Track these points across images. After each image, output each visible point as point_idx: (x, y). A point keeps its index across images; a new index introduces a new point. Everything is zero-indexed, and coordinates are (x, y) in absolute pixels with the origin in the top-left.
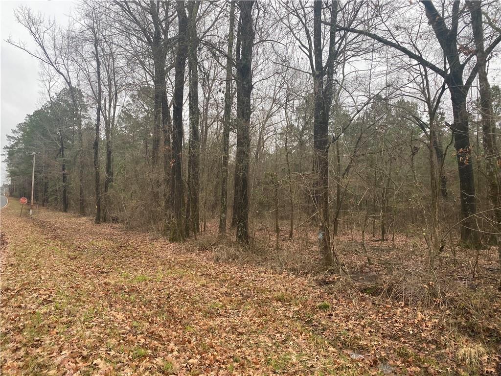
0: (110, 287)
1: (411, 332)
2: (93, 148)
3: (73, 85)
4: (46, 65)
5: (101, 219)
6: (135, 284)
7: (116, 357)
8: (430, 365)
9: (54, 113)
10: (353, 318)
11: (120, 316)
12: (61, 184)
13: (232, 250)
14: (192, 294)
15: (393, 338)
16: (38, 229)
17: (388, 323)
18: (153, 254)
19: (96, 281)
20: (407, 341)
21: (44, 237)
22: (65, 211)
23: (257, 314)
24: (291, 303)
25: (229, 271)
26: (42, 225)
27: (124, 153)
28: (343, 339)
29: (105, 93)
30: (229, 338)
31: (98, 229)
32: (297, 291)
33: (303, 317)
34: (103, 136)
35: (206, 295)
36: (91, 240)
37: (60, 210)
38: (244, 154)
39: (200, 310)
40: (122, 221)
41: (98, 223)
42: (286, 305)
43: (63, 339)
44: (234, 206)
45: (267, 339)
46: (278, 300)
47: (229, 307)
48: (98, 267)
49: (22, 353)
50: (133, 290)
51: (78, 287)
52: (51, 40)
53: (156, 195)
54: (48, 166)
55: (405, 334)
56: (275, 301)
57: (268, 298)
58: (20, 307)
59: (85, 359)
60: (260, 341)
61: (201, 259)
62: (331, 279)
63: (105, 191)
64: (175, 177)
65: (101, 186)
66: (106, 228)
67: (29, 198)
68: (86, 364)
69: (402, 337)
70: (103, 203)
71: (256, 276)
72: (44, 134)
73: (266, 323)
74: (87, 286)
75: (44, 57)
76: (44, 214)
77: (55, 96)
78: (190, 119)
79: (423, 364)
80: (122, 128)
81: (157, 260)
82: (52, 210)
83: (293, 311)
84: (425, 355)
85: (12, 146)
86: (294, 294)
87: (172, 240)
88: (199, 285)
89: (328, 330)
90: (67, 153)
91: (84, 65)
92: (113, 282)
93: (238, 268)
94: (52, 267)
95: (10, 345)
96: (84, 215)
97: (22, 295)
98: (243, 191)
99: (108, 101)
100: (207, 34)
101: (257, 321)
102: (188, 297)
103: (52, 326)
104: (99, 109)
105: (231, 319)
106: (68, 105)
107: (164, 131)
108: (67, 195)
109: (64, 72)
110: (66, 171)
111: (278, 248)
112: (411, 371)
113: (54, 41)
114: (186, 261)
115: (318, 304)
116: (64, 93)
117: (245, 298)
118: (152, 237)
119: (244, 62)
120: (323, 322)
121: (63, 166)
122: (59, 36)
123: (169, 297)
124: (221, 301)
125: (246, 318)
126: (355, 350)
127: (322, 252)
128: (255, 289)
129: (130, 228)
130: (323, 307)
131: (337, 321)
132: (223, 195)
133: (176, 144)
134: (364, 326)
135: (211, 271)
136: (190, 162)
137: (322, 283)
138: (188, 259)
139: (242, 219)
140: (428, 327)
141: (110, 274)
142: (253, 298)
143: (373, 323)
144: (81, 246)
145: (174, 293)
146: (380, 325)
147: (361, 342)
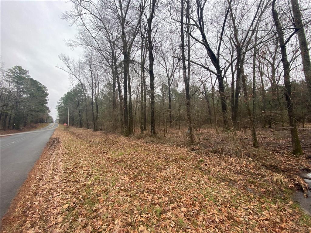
1: (246, 170)
4: (71, 75)
5: (96, 129)
6: (120, 157)
8: (267, 186)
9: (75, 93)
10: (217, 165)
12: (79, 118)
14: (145, 159)
15: (239, 173)
16: (72, 135)
17: (233, 167)
20: (246, 174)
21: (75, 138)
22: (81, 127)
23: (178, 167)
25: (153, 147)
26: (73, 133)
28: (220, 176)
31: (95, 133)
33: (196, 167)
36: (94, 138)
37: (79, 127)
40: (104, 130)
41: (95, 131)
48: (101, 150)
52: (73, 66)
54: (74, 111)
55: (243, 171)
61: (140, 142)
62: (196, 148)
63: (97, 119)
65: (95, 118)
66: (98, 133)
67: (67, 124)
69: (243, 173)
70: (96, 123)
71: (165, 149)
72: (72, 100)
75: (70, 72)
76: (73, 129)
77: (75, 87)
79: (263, 186)
80: (100, 98)
82: (76, 127)
83: (191, 164)
85: (59, 105)
87: (126, 136)
90: (80, 106)
93: (156, 146)
96: (89, 129)
106: (80, 90)
108: (81, 122)
109: (78, 77)
110: (80, 113)
114: (134, 144)
115: (198, 160)
116: (79, 85)
117: (167, 159)
118: (117, 135)
119: (151, 69)
120: (206, 169)
121: (79, 111)
122: (76, 65)
123: (137, 162)
124: (159, 162)
125: (174, 170)
126: (229, 182)
127: (190, 138)
128: (168, 154)
129: (107, 132)
130: (201, 161)
131: (211, 167)
132: (142, 118)
133: (126, 101)
134: (224, 169)
135: (147, 148)
136: (129, 107)
137: (193, 150)
138: (135, 143)
139: (153, 127)
140: (251, 167)
141: (107, 153)
142: (170, 159)
143: (227, 167)
144: (91, 141)
145: (138, 160)
146: (230, 168)
147: (230, 178)
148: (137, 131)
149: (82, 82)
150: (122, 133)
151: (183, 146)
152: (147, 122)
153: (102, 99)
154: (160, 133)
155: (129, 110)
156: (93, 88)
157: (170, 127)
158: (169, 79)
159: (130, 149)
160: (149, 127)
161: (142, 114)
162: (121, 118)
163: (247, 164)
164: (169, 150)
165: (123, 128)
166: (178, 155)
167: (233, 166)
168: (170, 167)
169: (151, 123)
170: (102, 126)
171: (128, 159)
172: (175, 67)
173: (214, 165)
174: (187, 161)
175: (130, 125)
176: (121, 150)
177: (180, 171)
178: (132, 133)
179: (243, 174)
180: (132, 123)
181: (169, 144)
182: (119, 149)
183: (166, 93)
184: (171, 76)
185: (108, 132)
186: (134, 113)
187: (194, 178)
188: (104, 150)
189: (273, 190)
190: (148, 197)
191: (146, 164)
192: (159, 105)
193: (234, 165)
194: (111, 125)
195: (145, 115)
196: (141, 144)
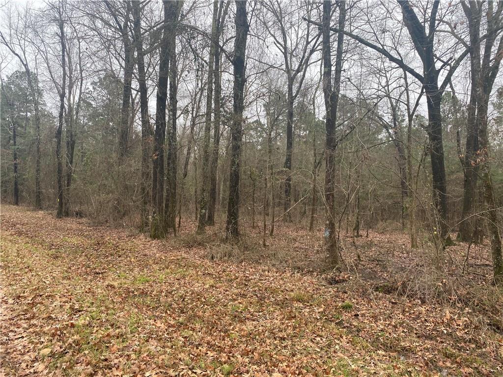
1: (445, 332)
2: (56, 137)
3: (30, 68)
5: (63, 212)
8: (480, 365)
10: (382, 318)
12: (12, 174)
13: (230, 248)
14: (206, 296)
15: (429, 337)
17: (418, 323)
18: (138, 252)
20: (444, 340)
22: (17, 203)
23: (286, 317)
24: (311, 303)
25: (229, 270)
28: (382, 340)
31: (60, 223)
33: (331, 318)
35: (221, 296)
36: (62, 237)
37: (10, 203)
40: (88, 216)
41: (60, 218)
42: (308, 306)
45: (311, 344)
46: (297, 300)
47: (251, 310)
52: (6, 17)
55: (439, 334)
56: (295, 302)
57: (286, 299)
60: (307, 347)
61: (194, 256)
62: (341, 278)
63: (69, 183)
64: (158, 170)
65: (63, 178)
66: (71, 223)
69: (438, 336)
70: (65, 196)
71: (261, 275)
77: (6, 79)
79: (472, 364)
81: (146, 258)
83: (319, 312)
84: (466, 354)
87: (154, 237)
88: (207, 286)
89: (363, 332)
90: (20, 141)
93: (238, 267)
96: (41, 209)
102: (203, 300)
104: (64, 95)
106: (21, 89)
108: (19, 186)
109: (20, 53)
110: (18, 161)
111: (264, 245)
112: (466, 373)
113: (10, 18)
114: (178, 259)
115: (339, 305)
116: (18, 75)
117: (261, 299)
118: (127, 233)
119: (238, 55)
120: (354, 323)
121: (15, 154)
122: (16, 14)
123: (183, 300)
124: (240, 303)
125: (276, 321)
126: (399, 352)
127: (328, 250)
128: (266, 289)
129: (97, 224)
130: (347, 308)
131: (366, 321)
132: (204, 190)
133: (160, 136)
134: (395, 327)
135: (211, 271)
136: (170, 155)
137: (333, 282)
138: (179, 257)
139: (233, 215)
140: (459, 325)
141: (105, 274)
142: (268, 299)
143: (403, 323)
144: (55, 244)
145: (186, 296)
146: (412, 325)
147: (403, 344)
148: (188, 224)
149: (31, 66)
150: (142, 228)
151: (309, 272)
152: (217, 203)
153: (86, 121)
154: (252, 235)
155: (169, 164)
156: (64, 88)
157: (285, 220)
158: (291, 80)
159: (167, 270)
160: (221, 217)
161: (205, 177)
162: (142, 184)
163: (452, 319)
164: (272, 278)
165: (148, 215)
166: (292, 291)
167: (419, 321)
168: (268, 315)
169: (229, 203)
170: (81, 204)
171: (162, 292)
172: (310, 46)
173: (375, 318)
174: (311, 305)
175: (167, 206)
176: (142, 270)
177: (289, 324)
178: (171, 230)
179: (438, 338)
180: (174, 202)
181: (274, 265)
182: (137, 269)
183: (280, 118)
184: (298, 71)
185: (101, 224)
186: (180, 172)
187: (318, 339)
188: (95, 269)
189: (491, 372)
190: (207, 354)
191: (206, 306)
192: (257, 154)
193: (423, 319)
194: (110, 204)
195: (213, 180)
196: (195, 259)
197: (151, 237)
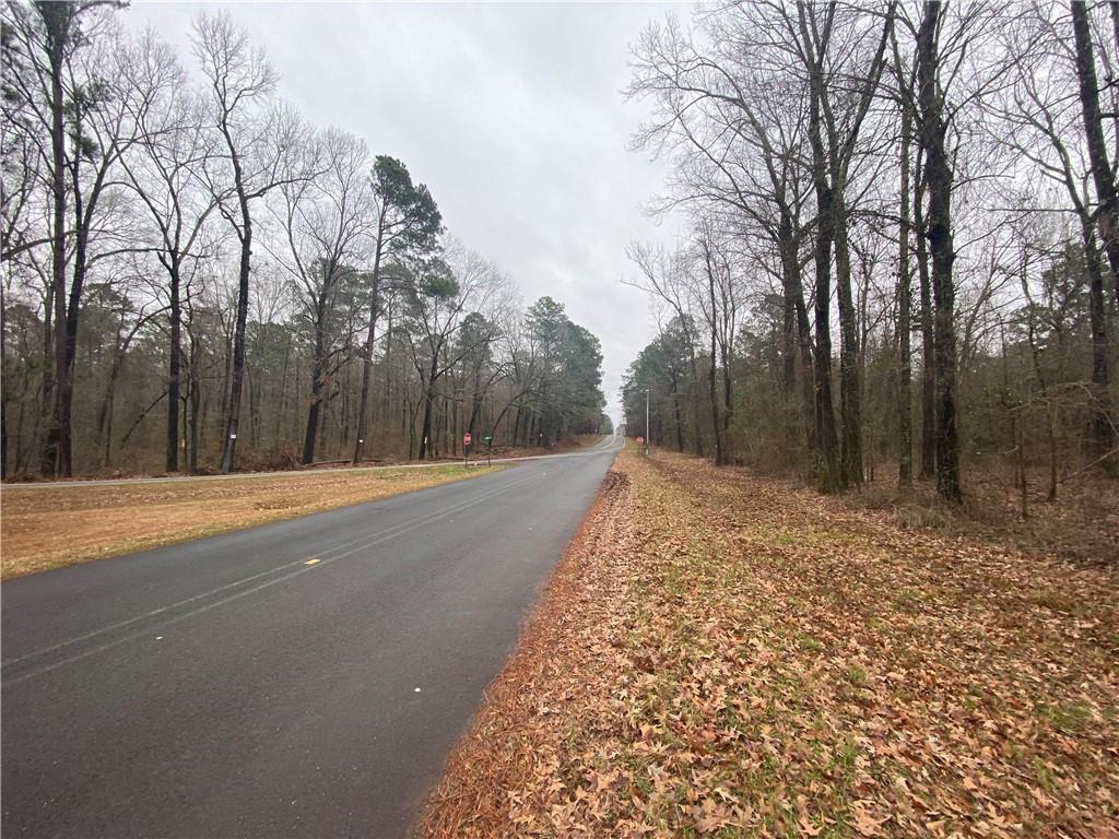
0: (748, 545)
2: (709, 379)
3: (683, 312)
4: (656, 296)
5: (722, 460)
6: (779, 546)
7: (778, 641)
9: (664, 345)
11: (769, 586)
12: (676, 421)
13: (931, 513)
14: (868, 571)
16: (657, 471)
18: (797, 509)
19: (729, 536)
21: (663, 479)
22: (681, 451)
23: (1001, 622)
24: (1073, 612)
25: (929, 544)
26: (659, 466)
27: (745, 381)
29: (721, 313)
30: (950, 652)
31: (718, 472)
32: (1083, 593)
33: (1106, 642)
34: (718, 364)
35: (894, 576)
36: (713, 486)
37: (676, 450)
38: (946, 361)
39: (887, 598)
40: (749, 464)
41: (720, 466)
42: (1062, 615)
43: (707, 602)
44: (924, 445)
45: (1029, 669)
46: (1042, 604)
47: (939, 602)
48: (726, 518)
49: (666, 609)
50: (776, 554)
51: (710, 541)
52: (660, 268)
53: (792, 432)
54: (661, 403)
56: (1036, 606)
57: (1020, 598)
58: (655, 555)
59: (738, 633)
60: (1016, 670)
61: (876, 522)
63: (726, 428)
64: (822, 405)
65: (720, 422)
66: (730, 472)
67: (645, 438)
68: (741, 641)
70: (723, 440)
71: (988, 559)
72: (656, 370)
73: (1023, 640)
74: (719, 541)
75: (653, 288)
76: (659, 454)
77: (666, 328)
78: (842, 324)
80: (742, 351)
81: (804, 516)
82: (667, 450)
83: (1081, 629)
85: (627, 386)
86: (1079, 598)
87: (823, 492)
88: (877, 560)
90: (679, 386)
91: (695, 287)
92: (749, 539)
93: (946, 542)
94: (677, 513)
95: (654, 597)
96: (702, 456)
97: (655, 542)
98: (946, 420)
99: (723, 321)
100: (860, 201)
101: (1002, 634)
102: (862, 576)
103: (691, 583)
104: (714, 333)
105: (948, 620)
106: (679, 334)
107: (802, 346)
108: (682, 433)
109: (673, 299)
110: (679, 408)
111: (1025, 515)
113: (663, 267)
114: (849, 522)
116: (675, 321)
118: (791, 486)
121: (677, 401)
122: (668, 261)
124: (924, 590)
125: (978, 625)
128: (987, 579)
129: (759, 473)
133: (822, 361)
135: (895, 542)
136: (843, 383)
138: (852, 520)
142: (984, 594)
145: (837, 566)
149: (685, 310)
150: (810, 480)
151: (1096, 563)
153: (749, 355)
159: (824, 533)
164: (1008, 566)
165: (813, 462)
174: (1071, 616)
176: (791, 529)
178: (855, 485)
182: (785, 528)
185: (763, 473)
188: (735, 521)
194: (770, 450)
196: (877, 524)
197: (819, 491)
